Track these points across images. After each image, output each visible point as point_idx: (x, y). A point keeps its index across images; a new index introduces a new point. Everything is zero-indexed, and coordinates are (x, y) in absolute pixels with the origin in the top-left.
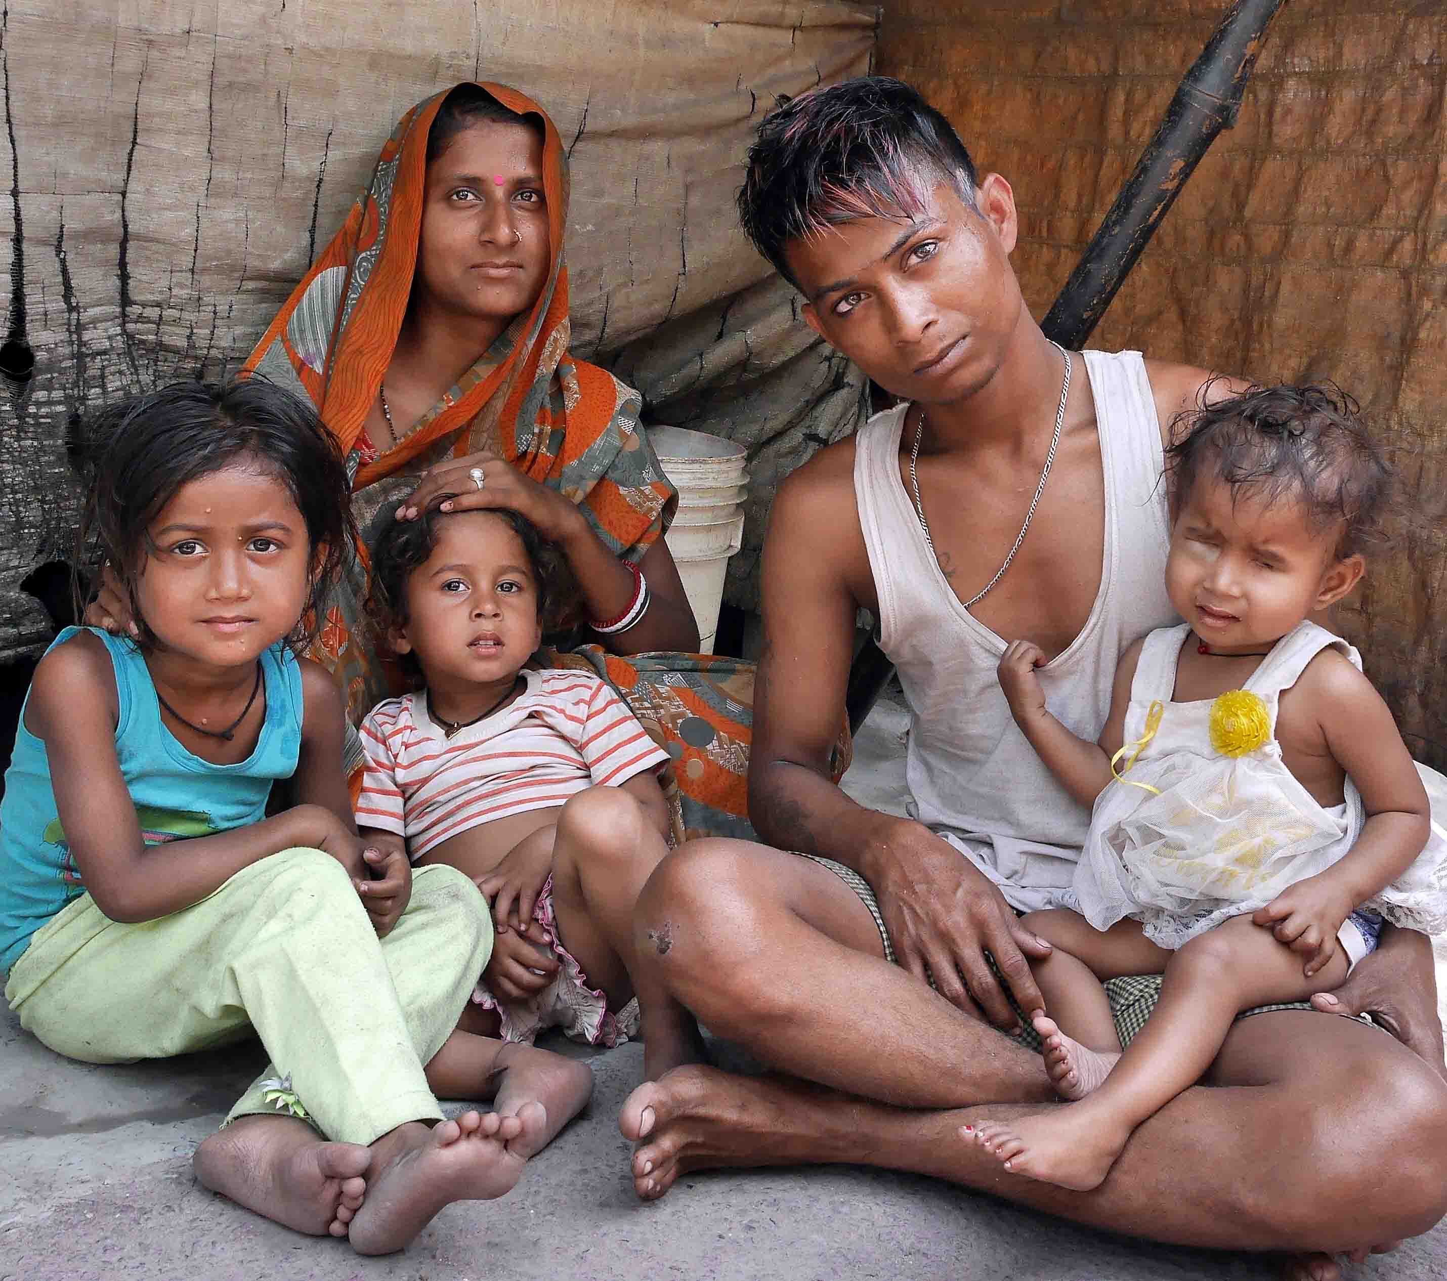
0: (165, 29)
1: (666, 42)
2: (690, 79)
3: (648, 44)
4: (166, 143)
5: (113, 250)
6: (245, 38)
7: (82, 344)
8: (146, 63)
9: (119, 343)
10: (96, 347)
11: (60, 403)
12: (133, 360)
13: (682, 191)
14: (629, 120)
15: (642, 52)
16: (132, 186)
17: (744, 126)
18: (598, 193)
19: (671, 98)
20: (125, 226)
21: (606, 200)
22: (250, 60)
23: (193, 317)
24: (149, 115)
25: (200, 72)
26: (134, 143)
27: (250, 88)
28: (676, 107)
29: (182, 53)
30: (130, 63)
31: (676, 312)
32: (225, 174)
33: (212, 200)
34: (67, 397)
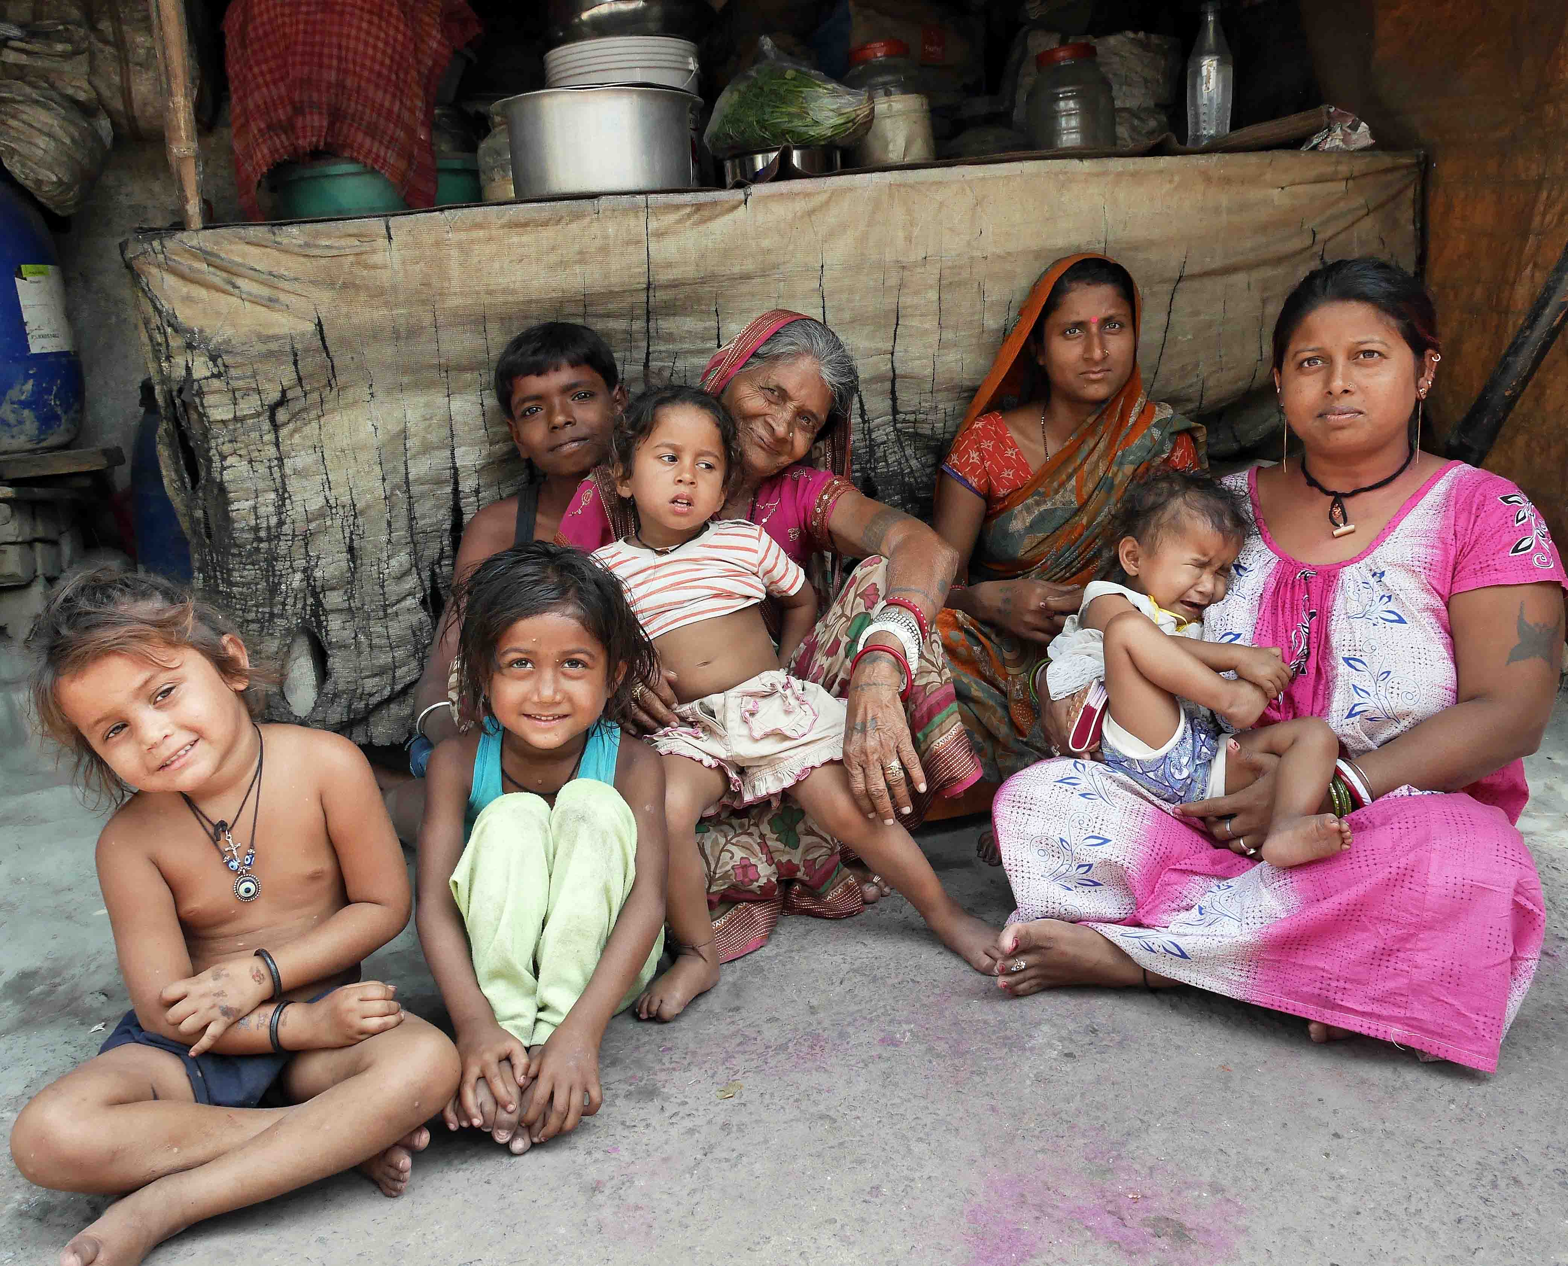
0: (912, 258)
1: (1243, 207)
2: (1263, 228)
3: (1230, 211)
4: (915, 322)
5: (888, 385)
6: (958, 255)
7: (871, 440)
8: (902, 279)
9: (892, 436)
10: (879, 440)
11: (857, 471)
12: (901, 444)
13: (1260, 304)
14: (1217, 263)
15: (1224, 216)
16: (897, 348)
17: (1307, 254)
18: (1196, 313)
19: (1249, 244)
20: (894, 371)
21: (1202, 317)
22: (961, 267)
23: (933, 418)
24: (905, 308)
25: (933, 280)
26: (897, 324)
27: (960, 284)
28: (1252, 249)
29: (922, 270)
30: (893, 281)
31: (1256, 385)
32: (948, 335)
33: (941, 351)
34: (862, 468)
